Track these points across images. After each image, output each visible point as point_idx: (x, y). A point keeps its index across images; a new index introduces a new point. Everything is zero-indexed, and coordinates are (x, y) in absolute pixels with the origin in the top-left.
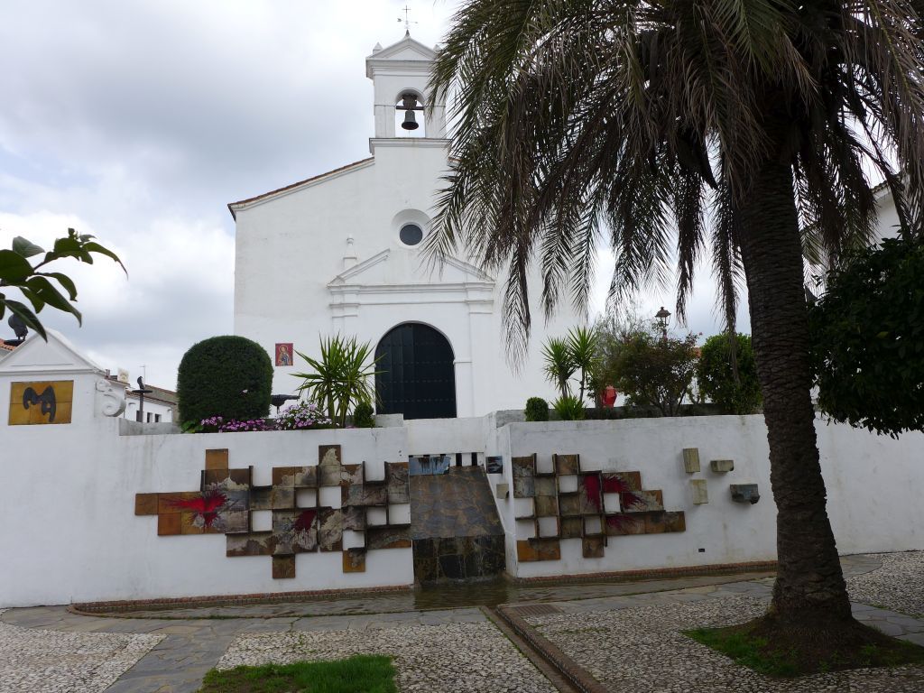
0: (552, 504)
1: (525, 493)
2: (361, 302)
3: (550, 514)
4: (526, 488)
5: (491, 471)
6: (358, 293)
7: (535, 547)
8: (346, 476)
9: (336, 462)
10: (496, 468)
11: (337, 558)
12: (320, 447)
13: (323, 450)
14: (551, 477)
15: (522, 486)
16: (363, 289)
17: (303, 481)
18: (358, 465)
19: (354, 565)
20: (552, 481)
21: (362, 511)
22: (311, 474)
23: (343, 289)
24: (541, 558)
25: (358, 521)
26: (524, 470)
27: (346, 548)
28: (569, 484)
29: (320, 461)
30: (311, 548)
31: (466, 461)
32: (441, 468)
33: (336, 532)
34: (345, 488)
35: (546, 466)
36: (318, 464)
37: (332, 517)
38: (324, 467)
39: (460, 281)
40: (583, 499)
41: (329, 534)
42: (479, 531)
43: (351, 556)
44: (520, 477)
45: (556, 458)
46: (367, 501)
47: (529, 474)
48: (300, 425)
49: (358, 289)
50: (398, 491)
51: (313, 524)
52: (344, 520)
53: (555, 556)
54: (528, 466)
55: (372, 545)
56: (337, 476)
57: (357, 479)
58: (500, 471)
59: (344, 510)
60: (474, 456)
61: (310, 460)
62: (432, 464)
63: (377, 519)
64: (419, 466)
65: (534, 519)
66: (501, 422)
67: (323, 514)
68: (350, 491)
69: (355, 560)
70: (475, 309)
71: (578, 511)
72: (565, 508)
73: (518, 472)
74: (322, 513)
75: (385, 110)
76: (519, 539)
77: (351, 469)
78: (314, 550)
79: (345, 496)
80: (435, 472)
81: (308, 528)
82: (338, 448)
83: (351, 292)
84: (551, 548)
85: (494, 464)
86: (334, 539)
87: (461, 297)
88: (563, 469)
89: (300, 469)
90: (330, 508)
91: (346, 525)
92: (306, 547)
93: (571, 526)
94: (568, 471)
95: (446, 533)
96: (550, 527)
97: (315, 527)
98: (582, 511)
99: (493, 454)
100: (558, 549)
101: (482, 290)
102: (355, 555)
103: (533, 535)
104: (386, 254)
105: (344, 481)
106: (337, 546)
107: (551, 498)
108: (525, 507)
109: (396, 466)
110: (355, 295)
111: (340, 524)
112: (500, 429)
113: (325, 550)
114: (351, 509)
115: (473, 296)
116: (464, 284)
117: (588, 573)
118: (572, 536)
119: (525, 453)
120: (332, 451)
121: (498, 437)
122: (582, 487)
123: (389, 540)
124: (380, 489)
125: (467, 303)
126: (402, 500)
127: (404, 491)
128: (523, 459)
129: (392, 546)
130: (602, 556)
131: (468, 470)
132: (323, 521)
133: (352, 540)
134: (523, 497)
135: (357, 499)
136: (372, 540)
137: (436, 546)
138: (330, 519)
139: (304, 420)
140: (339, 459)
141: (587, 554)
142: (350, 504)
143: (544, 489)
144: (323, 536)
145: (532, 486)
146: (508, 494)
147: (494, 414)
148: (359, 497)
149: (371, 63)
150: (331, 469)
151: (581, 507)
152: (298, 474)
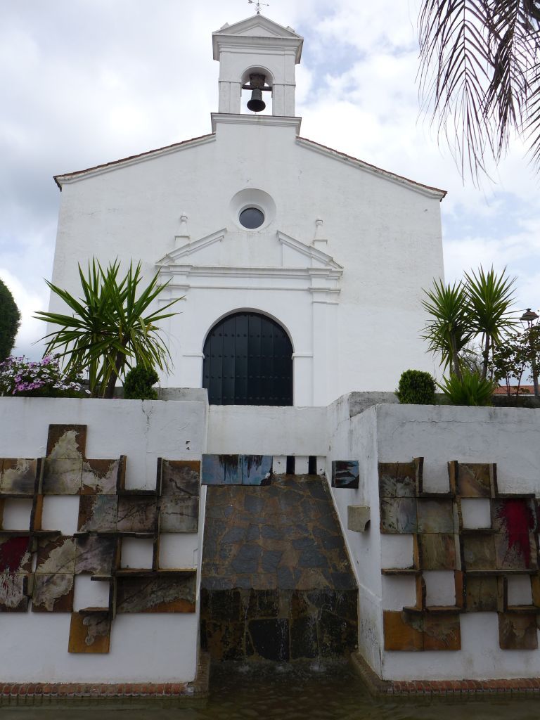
0: (447, 549)
1: (400, 527)
2: (191, 285)
3: (444, 567)
4: (403, 518)
5: (338, 484)
6: (189, 275)
7: (415, 626)
8: (90, 479)
9: (75, 454)
10: (348, 480)
11: (61, 625)
12: (52, 427)
13: (56, 432)
14: (448, 500)
15: (395, 513)
16: (194, 270)
17: (16, 484)
18: (112, 461)
19: (89, 641)
20: (448, 508)
21: (112, 543)
22: (30, 472)
23: (172, 269)
24: (425, 645)
25: (103, 560)
26: (399, 485)
27: (77, 608)
28: (477, 515)
29: (49, 451)
30: (16, 604)
31: (301, 468)
32: (258, 474)
33: (63, 578)
34: (87, 499)
35: (437, 481)
36: (43, 455)
37: (59, 550)
38: (55, 461)
39: (305, 267)
40: (500, 542)
41: (50, 581)
42: (317, 580)
43: (85, 623)
44: (394, 497)
45: (456, 470)
46: (122, 526)
47: (407, 492)
48: (21, 388)
49: (188, 269)
50: (178, 510)
51: (25, 560)
52: (80, 558)
53: (452, 643)
54: (407, 479)
55: (125, 605)
56: (74, 478)
57: (108, 485)
58: (354, 484)
59: (81, 539)
60: (312, 461)
61: (32, 448)
62: (242, 468)
63: (138, 558)
64: (219, 469)
65: (415, 574)
66: (357, 408)
67: (44, 544)
68: (95, 507)
69: (93, 631)
70: (318, 297)
71: (492, 563)
72: (470, 557)
73: (389, 488)
74: (43, 541)
75: (230, 87)
76: (387, 609)
77: (100, 467)
78: (21, 608)
79: (85, 514)
80: (247, 481)
81: (14, 567)
82: (81, 430)
83: (181, 273)
84: (444, 629)
85: (346, 474)
86: (58, 589)
87: (304, 284)
88: (467, 487)
89: (12, 463)
90: (58, 533)
91: (81, 566)
92: (8, 603)
93: (479, 590)
94: (475, 493)
95: (262, 581)
96: (443, 589)
97: (28, 567)
98: (501, 566)
99: (343, 457)
100: (457, 629)
101: (327, 277)
102: (94, 622)
103: (412, 601)
104: (222, 234)
105: (85, 486)
106: (64, 604)
107: (447, 538)
108: (401, 553)
109: (178, 466)
110: (184, 277)
111: (72, 563)
112: (355, 419)
113: (40, 609)
114: (93, 538)
115: (317, 283)
116: (308, 270)
117: (509, 678)
118: (481, 608)
119: (402, 456)
120: (71, 435)
121: (351, 432)
122: (500, 521)
123: (155, 599)
124: (148, 505)
125: (310, 291)
126: (184, 527)
127: (190, 511)
128: (398, 466)
129: (162, 608)
130: (533, 647)
131: (303, 480)
132: (43, 556)
133: (91, 595)
134: (397, 533)
135: (105, 521)
136: (125, 596)
137: (245, 601)
138: (56, 554)
139: (30, 380)
140: (82, 448)
141: (509, 642)
142: (92, 528)
143: (434, 521)
144: (39, 583)
145: (412, 514)
146: (368, 525)
147: (346, 398)
148: (110, 518)
149: (218, 39)
150: (67, 465)
151: (497, 556)
152: (8, 472)
